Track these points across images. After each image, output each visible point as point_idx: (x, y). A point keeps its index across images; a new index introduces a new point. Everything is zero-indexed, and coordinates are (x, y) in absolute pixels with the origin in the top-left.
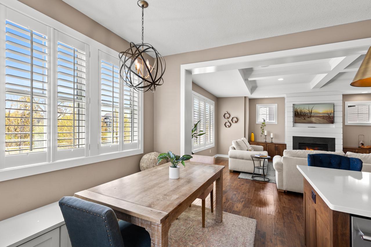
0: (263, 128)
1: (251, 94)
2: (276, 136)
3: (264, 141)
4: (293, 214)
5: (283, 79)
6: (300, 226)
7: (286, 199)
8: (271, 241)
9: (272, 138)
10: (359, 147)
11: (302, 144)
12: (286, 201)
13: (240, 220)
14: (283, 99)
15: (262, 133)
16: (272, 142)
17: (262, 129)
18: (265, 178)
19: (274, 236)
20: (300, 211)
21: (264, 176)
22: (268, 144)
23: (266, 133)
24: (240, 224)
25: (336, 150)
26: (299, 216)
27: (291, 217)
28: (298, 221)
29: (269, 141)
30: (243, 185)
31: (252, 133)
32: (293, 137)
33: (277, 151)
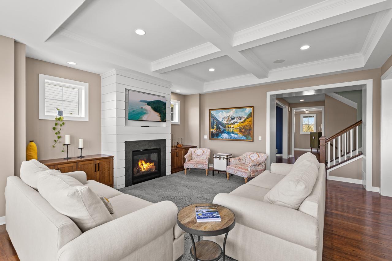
1: (45, 41)
9: (81, 149)
11: (135, 153)
14: (99, 76)
15: (56, 141)
16: (81, 156)
17: (56, 131)
22: (81, 163)
23: (67, 140)
29: (74, 155)
31: (30, 141)
32: (126, 142)
33: (98, 173)
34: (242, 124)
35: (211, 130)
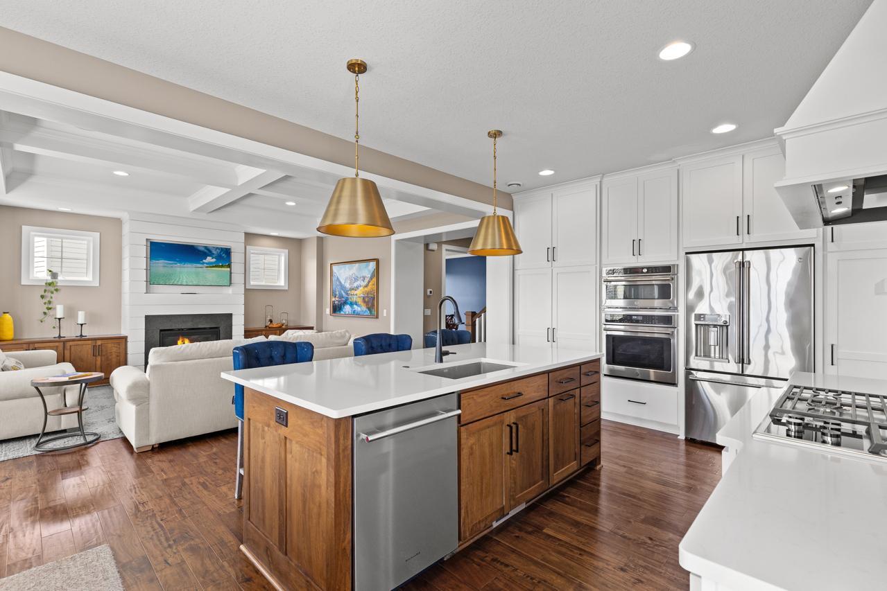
0: (48, 299)
1: (7, 193)
2: (93, 318)
3: (53, 334)
4: (192, 484)
5: (127, 175)
6: (214, 498)
7: (162, 461)
8: (168, 564)
9: (82, 325)
10: (266, 327)
11: (167, 332)
12: (165, 465)
13: (52, 575)
14: (118, 221)
15: (45, 313)
16: (81, 336)
17: (46, 300)
18: (84, 435)
19: (169, 550)
20: (202, 473)
21: (80, 430)
22: (71, 343)
23: (60, 312)
24: (58, 585)
25: (233, 337)
26: (204, 482)
27: (189, 493)
28: (205, 492)
29: (70, 332)
30: (7, 479)
31: (4, 313)
32: (147, 317)
33: (99, 359)
34: (366, 289)
35: (333, 299)
